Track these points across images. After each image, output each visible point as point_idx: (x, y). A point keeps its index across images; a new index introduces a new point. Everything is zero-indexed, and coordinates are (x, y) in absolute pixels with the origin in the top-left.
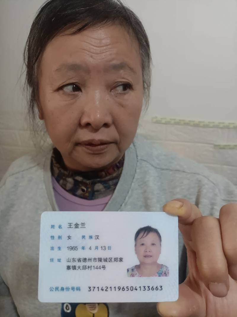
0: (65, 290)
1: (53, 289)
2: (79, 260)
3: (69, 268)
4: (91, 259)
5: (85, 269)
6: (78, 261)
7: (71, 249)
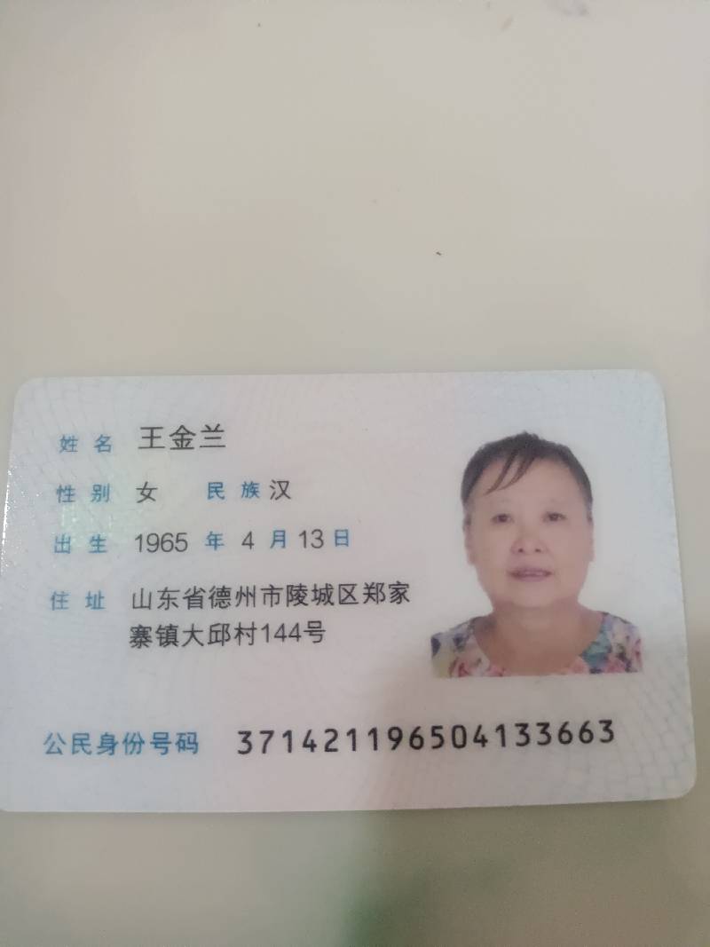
0: (120, 748)
1: (64, 743)
2: (194, 599)
3: (140, 636)
4: (251, 591)
5: (222, 642)
6: (186, 601)
7: (153, 548)
